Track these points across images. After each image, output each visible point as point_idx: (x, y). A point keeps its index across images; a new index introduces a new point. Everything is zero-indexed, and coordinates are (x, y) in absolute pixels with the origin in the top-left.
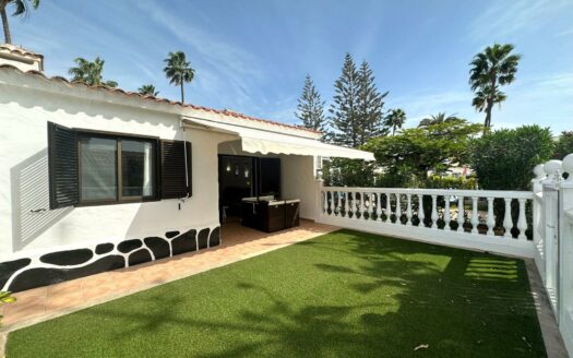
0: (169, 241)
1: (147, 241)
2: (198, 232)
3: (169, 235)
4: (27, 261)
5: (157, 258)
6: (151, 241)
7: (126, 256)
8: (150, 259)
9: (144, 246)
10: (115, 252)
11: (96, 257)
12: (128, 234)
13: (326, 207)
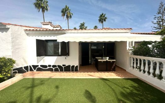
0: (63, 67)
1: (58, 66)
2: (71, 66)
3: (63, 65)
4: (38, 66)
5: (60, 71)
6: (59, 66)
7: (54, 69)
8: (59, 71)
9: (57, 67)
10: (51, 67)
11: (48, 68)
12: (55, 63)
13: (132, 65)
